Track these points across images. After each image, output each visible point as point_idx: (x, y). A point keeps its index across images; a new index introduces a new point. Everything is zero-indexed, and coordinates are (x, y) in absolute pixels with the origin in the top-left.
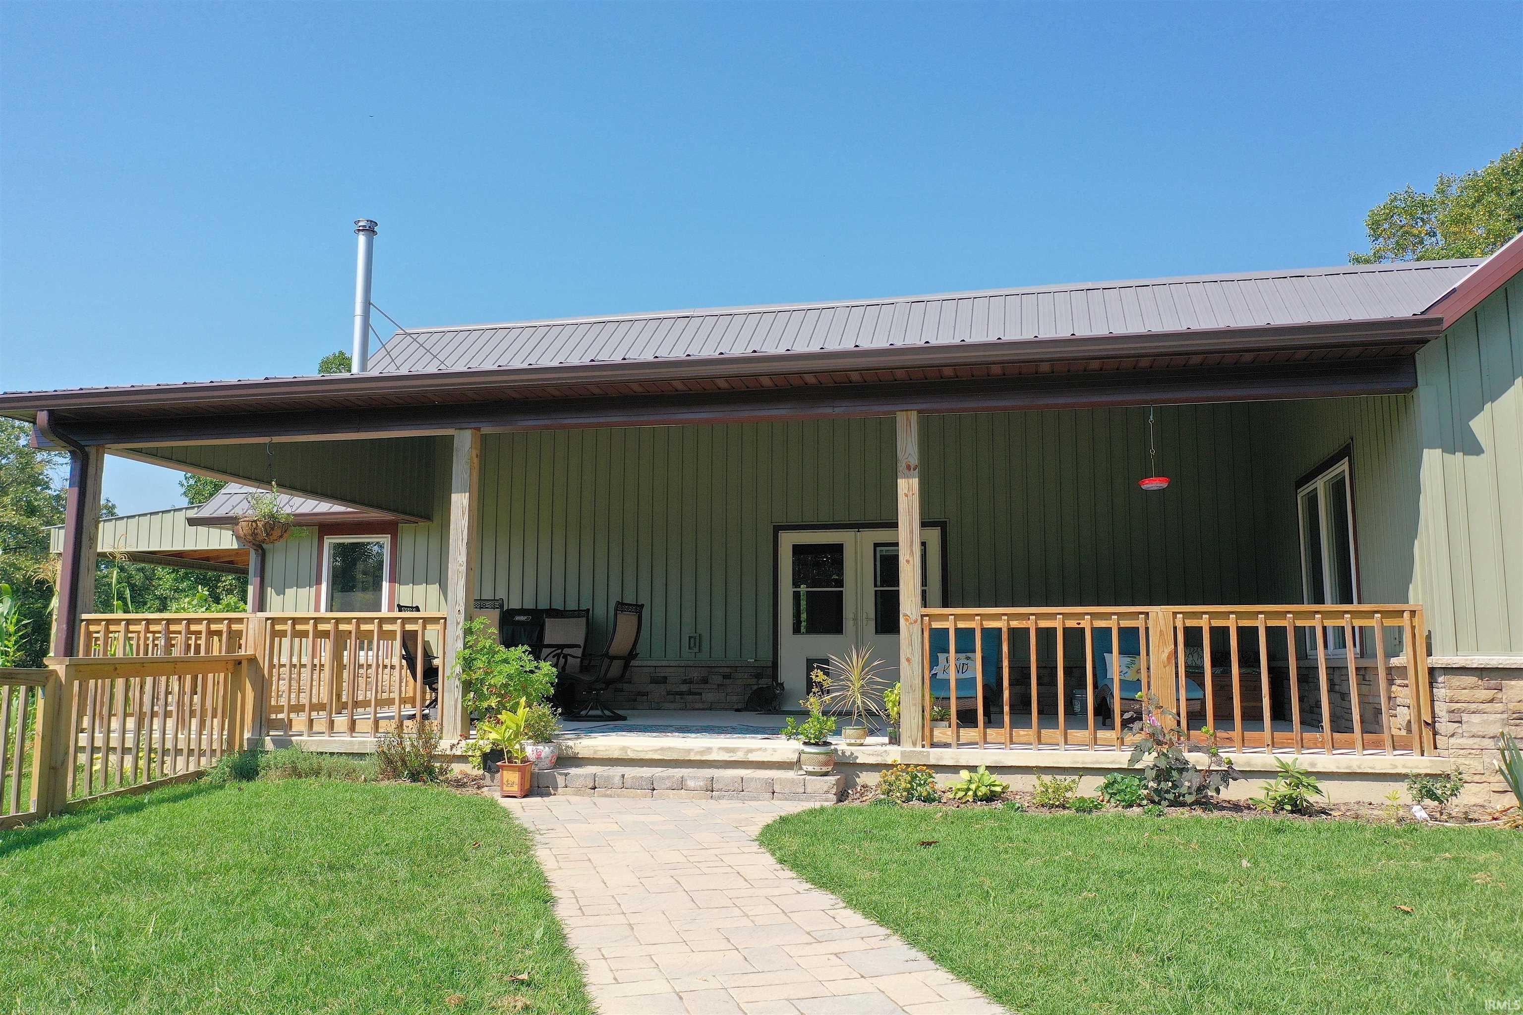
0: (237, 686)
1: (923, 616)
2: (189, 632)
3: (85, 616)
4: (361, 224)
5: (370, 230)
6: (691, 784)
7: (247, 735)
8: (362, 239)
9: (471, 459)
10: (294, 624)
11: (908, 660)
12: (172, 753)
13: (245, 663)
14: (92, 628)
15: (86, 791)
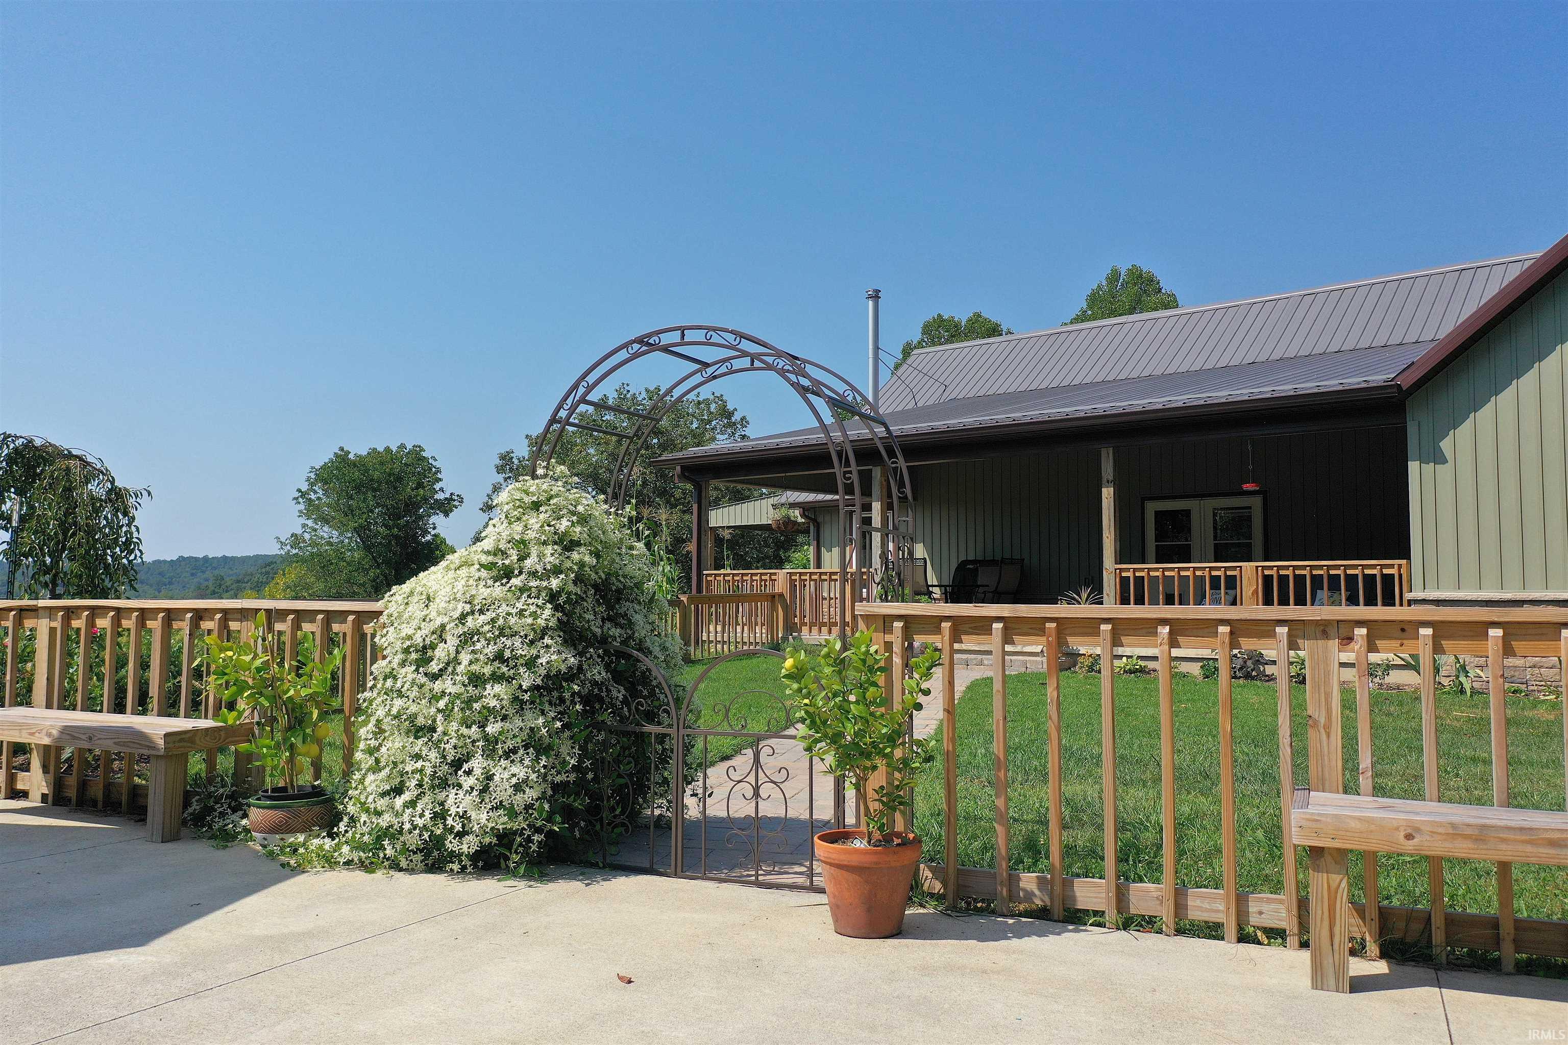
0: (773, 608)
1: (1116, 569)
2: (761, 580)
3: (705, 572)
4: (869, 293)
5: (875, 296)
6: (986, 662)
7: (780, 636)
8: (871, 303)
9: (881, 483)
10: (800, 576)
11: (1108, 595)
12: (741, 643)
13: (777, 597)
14: (709, 578)
15: (700, 656)
